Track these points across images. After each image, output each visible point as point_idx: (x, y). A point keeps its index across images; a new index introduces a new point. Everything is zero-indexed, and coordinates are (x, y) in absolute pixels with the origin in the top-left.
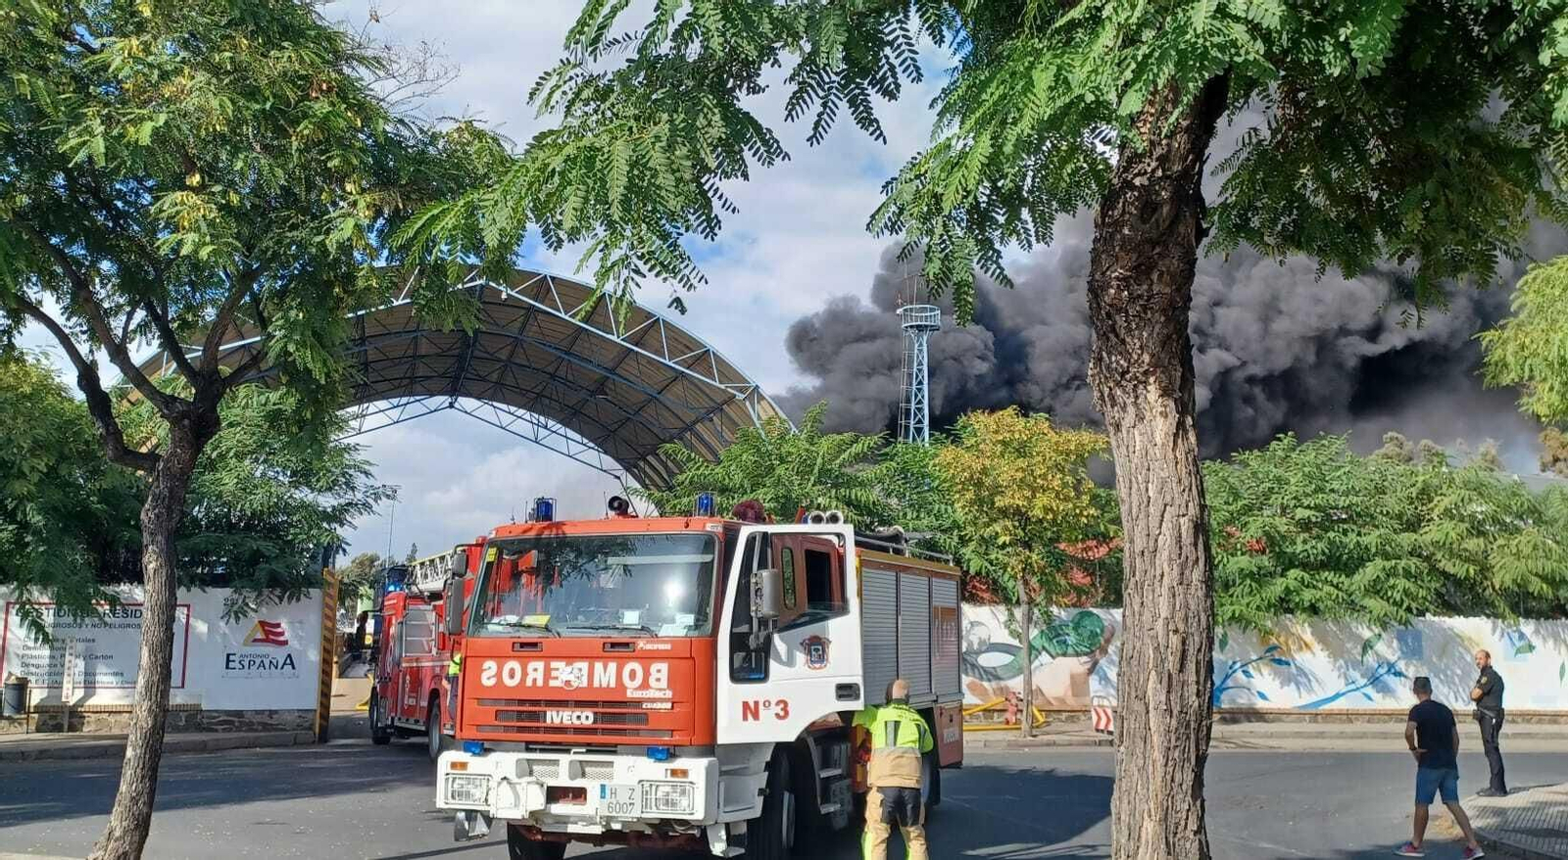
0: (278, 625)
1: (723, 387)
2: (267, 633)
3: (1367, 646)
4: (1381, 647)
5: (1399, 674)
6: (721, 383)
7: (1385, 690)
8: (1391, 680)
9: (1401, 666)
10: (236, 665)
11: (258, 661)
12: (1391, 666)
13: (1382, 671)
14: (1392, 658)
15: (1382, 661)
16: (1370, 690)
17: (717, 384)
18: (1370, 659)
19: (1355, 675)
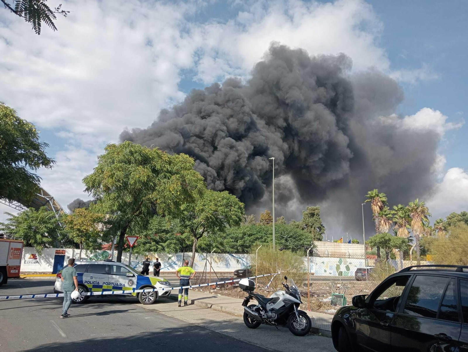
0: (36, 255)
1: (44, 197)
2: (33, 256)
3: (170, 258)
4: (173, 258)
5: (176, 264)
6: (43, 195)
7: (172, 267)
8: (174, 265)
9: (177, 262)
10: (26, 263)
11: (31, 262)
12: (175, 262)
13: (172, 263)
14: (175, 261)
15: (172, 261)
16: (169, 268)
17: (42, 196)
18: (170, 261)
19: (166, 264)
